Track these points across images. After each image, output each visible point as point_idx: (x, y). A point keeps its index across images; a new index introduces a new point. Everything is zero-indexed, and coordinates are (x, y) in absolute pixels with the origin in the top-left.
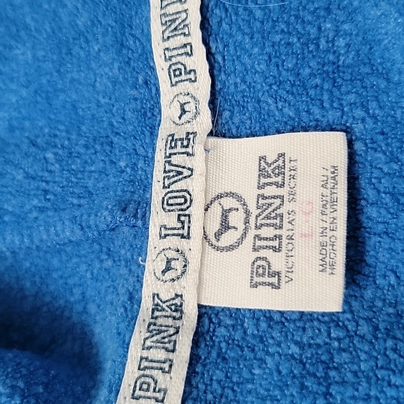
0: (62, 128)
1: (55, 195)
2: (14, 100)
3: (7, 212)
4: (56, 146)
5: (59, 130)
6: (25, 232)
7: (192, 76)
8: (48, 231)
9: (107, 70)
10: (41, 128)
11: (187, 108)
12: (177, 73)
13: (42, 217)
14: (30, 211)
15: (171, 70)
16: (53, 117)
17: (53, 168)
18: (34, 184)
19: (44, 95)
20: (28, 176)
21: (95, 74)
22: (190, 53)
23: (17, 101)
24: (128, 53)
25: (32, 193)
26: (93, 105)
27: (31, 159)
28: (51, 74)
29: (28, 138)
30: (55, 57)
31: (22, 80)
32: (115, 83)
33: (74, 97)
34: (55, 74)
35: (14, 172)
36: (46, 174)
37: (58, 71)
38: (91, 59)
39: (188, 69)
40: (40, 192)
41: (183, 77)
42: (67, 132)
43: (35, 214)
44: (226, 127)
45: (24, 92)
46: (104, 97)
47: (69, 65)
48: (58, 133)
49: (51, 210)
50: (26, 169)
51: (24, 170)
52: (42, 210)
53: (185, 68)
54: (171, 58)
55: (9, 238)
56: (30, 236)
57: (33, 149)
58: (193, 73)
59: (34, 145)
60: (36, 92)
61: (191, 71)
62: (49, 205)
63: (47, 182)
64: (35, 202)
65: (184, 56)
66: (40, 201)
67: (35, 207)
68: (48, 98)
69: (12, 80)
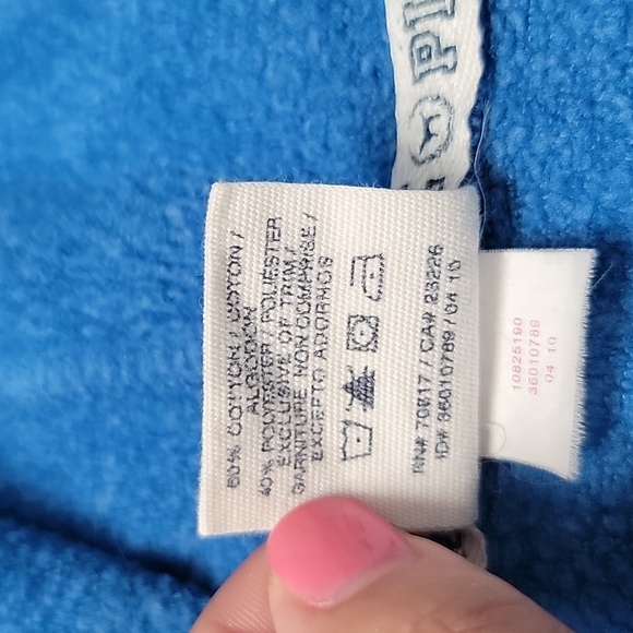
0: (195, 157)
1: (184, 291)
2: (97, 98)
3: (88, 320)
4: (185, 194)
5: (190, 162)
6: (124, 359)
7: (449, 60)
8: (169, 358)
9: (292, 44)
10: (153, 158)
11: (433, 128)
12: (424, 55)
13: (159, 331)
14: (135, 320)
15: (414, 50)
16: (174, 135)
17: (179, 238)
18: (141, 268)
19: (156, 92)
20: (130, 252)
21: (265, 53)
22: (449, 12)
23: (103, 102)
24: (343, 13)
25: (139, 285)
26: (259, 115)
27: (137, 219)
28: (173, 48)
29: (128, 176)
30: (184, 14)
31: (115, 58)
32: (307, 73)
33: (218, 96)
34: (181, 50)
35: (103, 243)
36: (166, 250)
37: (188, 44)
38: (258, 21)
39: (443, 46)
40: (153, 285)
41: (434, 63)
42: (207, 166)
43: (144, 326)
44: (517, 166)
45: (116, 84)
46: (281, 100)
47: (210, 33)
48: (188, 169)
49: (177, 318)
50: (128, 237)
51: (123, 239)
52: (159, 319)
53: (439, 45)
54: (414, 22)
55: (89, 368)
56: (134, 367)
57: (140, 200)
58: (451, 53)
59: (142, 192)
60: (139, 84)
61: (447, 50)
62: (172, 309)
63: (168, 266)
64: (145, 303)
65: (438, 19)
66: (155, 301)
67: (145, 313)
68: (164, 99)
69: (95, 57)
